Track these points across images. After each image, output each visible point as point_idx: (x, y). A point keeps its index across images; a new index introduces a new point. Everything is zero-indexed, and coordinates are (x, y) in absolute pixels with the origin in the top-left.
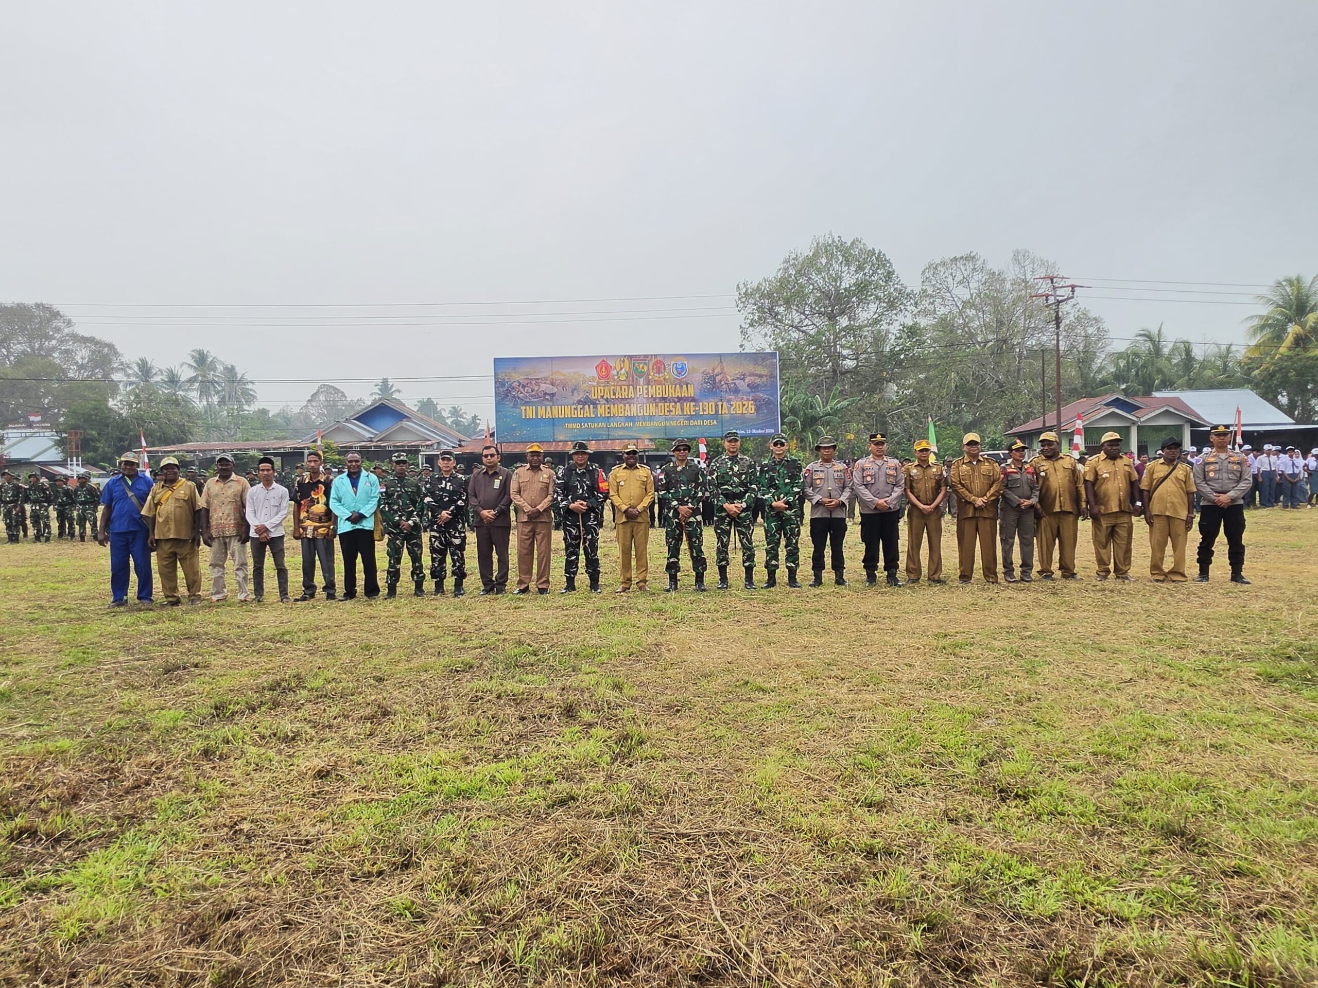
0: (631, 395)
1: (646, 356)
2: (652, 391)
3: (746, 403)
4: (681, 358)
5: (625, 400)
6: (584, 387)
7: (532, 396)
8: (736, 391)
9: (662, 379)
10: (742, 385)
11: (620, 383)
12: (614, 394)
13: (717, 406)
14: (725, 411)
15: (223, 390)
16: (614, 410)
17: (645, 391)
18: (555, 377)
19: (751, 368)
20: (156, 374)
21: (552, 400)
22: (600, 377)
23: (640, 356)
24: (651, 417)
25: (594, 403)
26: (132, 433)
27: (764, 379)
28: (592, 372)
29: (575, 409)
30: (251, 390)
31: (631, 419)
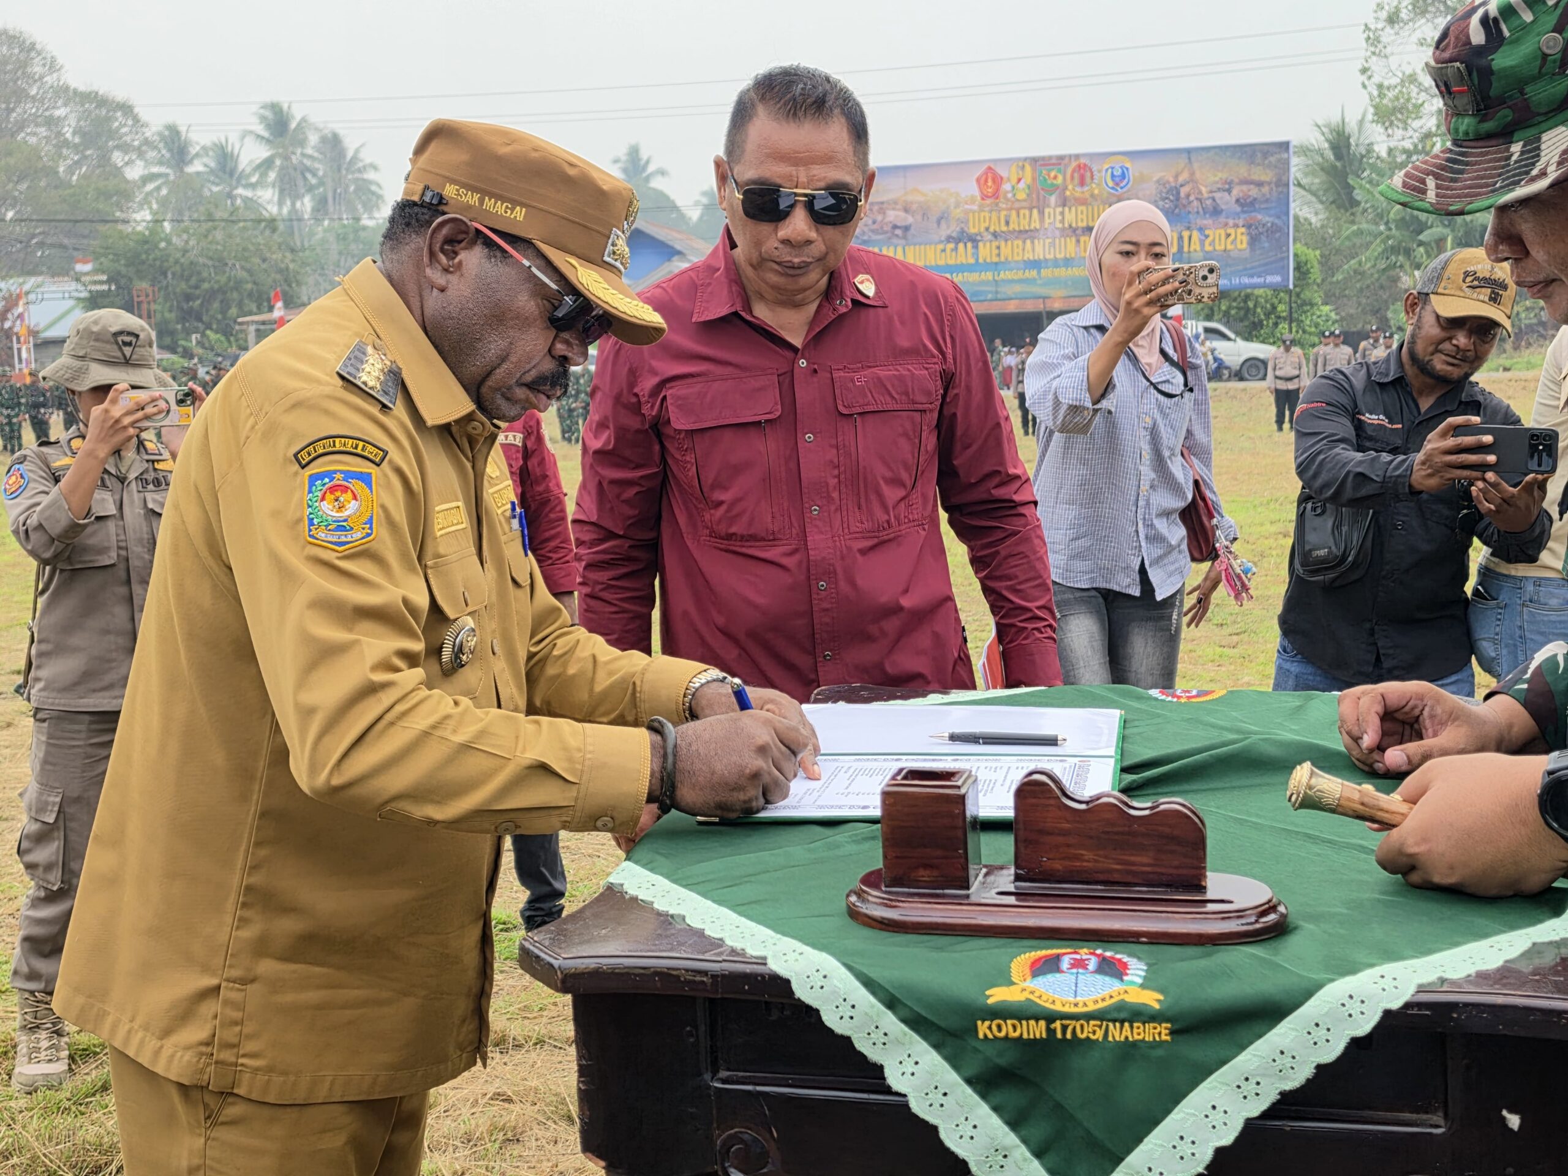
0: (1036, 224)
1: (1061, 158)
2: (1070, 216)
3: (1231, 231)
4: (1120, 157)
5: (1026, 234)
6: (958, 213)
7: (873, 231)
8: (1216, 212)
9: (1087, 195)
10: (1227, 201)
11: (1017, 205)
12: (1007, 223)
13: (1181, 238)
14: (1196, 245)
15: (321, 183)
16: (1006, 250)
17: (1059, 217)
18: (910, 198)
19: (1242, 170)
20: (197, 155)
21: (905, 237)
22: (984, 197)
23: (1050, 158)
24: (1068, 262)
25: (974, 240)
26: (206, 286)
27: (1265, 189)
28: (970, 189)
29: (944, 250)
30: (371, 182)
31: (1036, 264)
